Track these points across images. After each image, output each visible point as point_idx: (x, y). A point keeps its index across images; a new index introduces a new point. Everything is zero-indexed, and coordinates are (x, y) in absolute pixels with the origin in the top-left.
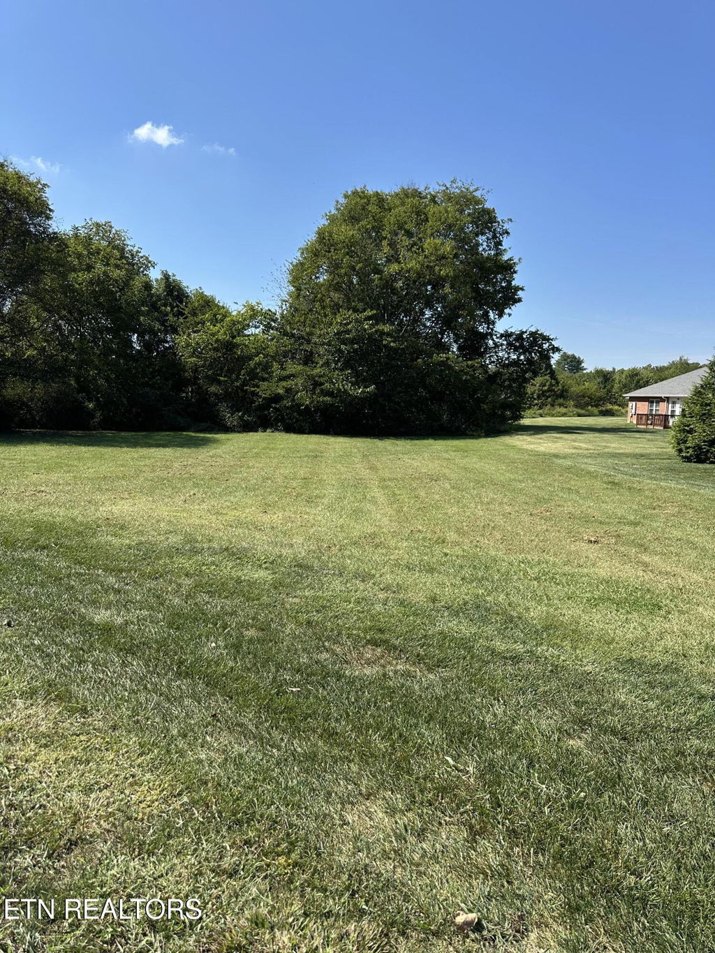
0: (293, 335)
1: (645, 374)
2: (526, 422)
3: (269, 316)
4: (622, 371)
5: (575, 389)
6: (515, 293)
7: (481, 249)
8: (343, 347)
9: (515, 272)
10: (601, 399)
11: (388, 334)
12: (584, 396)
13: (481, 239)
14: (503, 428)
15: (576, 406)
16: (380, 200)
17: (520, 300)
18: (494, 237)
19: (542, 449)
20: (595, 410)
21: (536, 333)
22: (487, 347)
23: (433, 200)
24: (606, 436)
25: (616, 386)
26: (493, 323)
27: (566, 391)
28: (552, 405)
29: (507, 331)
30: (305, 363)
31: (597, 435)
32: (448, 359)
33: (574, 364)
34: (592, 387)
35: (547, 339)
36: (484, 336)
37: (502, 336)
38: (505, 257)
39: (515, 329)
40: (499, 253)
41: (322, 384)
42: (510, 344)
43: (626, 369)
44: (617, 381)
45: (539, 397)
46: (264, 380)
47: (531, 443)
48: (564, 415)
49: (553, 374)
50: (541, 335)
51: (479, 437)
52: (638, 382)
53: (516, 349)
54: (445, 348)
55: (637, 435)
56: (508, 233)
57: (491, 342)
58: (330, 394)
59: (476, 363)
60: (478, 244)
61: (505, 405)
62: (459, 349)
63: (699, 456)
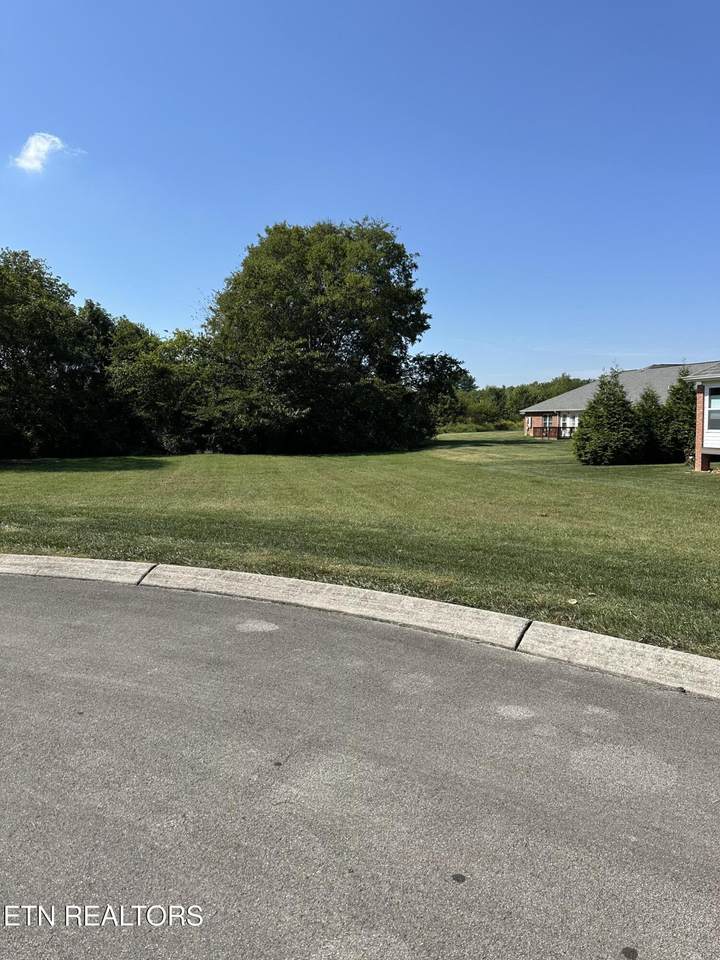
0: (226, 362)
1: (533, 392)
2: (440, 437)
3: (201, 343)
4: (512, 389)
5: (472, 406)
6: (424, 321)
7: (392, 281)
8: (278, 373)
9: (424, 302)
10: (496, 415)
11: (318, 360)
12: (481, 413)
13: (392, 272)
14: (422, 443)
15: (475, 423)
16: (299, 233)
17: (428, 327)
18: (404, 269)
20: (491, 425)
21: (445, 357)
22: (401, 371)
23: (348, 234)
26: (406, 348)
27: (465, 408)
28: (454, 422)
29: (418, 356)
30: (241, 388)
34: (488, 404)
35: (454, 362)
36: (397, 360)
37: (415, 359)
38: (414, 288)
39: (426, 353)
40: (410, 284)
41: (259, 407)
42: (422, 367)
43: (515, 386)
44: (508, 397)
45: (441, 415)
46: (200, 404)
47: (451, 455)
48: (465, 430)
50: (450, 359)
52: (527, 398)
53: (428, 372)
55: (538, 445)
56: (416, 267)
57: (404, 365)
58: (265, 416)
59: (393, 386)
60: (390, 277)
63: (596, 460)
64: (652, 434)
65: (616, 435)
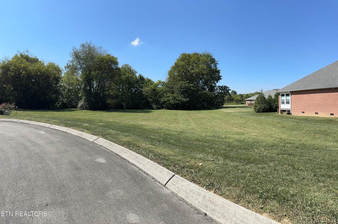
0: (169, 87)
1: (250, 95)
2: (225, 106)
3: (164, 83)
4: (245, 94)
5: (235, 98)
6: (220, 77)
7: (212, 67)
8: (181, 90)
9: (220, 73)
10: (241, 100)
11: (192, 86)
12: (237, 100)
13: (212, 65)
14: (219, 107)
15: (236, 102)
16: (189, 55)
17: (221, 79)
18: (215, 65)
19: (228, 111)
20: (240, 103)
22: (215, 89)
23: (201, 56)
24: (242, 108)
25: (244, 98)
26: (216, 84)
27: (233, 99)
28: (231, 102)
30: (172, 93)
31: (240, 108)
32: (206, 92)
33: (235, 93)
34: (239, 98)
35: (228, 87)
36: (214, 87)
37: (218, 87)
38: (218, 69)
39: (221, 85)
40: (216, 68)
41: (176, 98)
42: (220, 89)
44: (244, 96)
45: (227, 100)
46: (162, 97)
48: (233, 104)
49: (230, 95)
50: (226, 87)
51: (214, 109)
52: (248, 97)
54: (205, 89)
55: (248, 108)
56: (218, 64)
57: (215, 88)
58: (178, 100)
59: (212, 93)
60: (211, 66)
61: (219, 102)
62: (208, 90)
63: (259, 112)
64: (271, 105)
65: (262, 106)
